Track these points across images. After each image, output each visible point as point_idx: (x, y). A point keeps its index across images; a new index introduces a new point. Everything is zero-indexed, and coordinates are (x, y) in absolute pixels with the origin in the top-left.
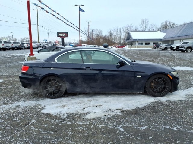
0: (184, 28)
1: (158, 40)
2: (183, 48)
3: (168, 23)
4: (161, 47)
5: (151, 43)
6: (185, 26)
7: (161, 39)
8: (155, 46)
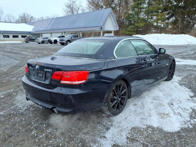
0: (52, 22)
1: (27, 33)
2: (63, 41)
3: (26, 15)
4: (39, 40)
5: (20, 36)
6: (53, 20)
7: (30, 32)
8: (27, 40)
